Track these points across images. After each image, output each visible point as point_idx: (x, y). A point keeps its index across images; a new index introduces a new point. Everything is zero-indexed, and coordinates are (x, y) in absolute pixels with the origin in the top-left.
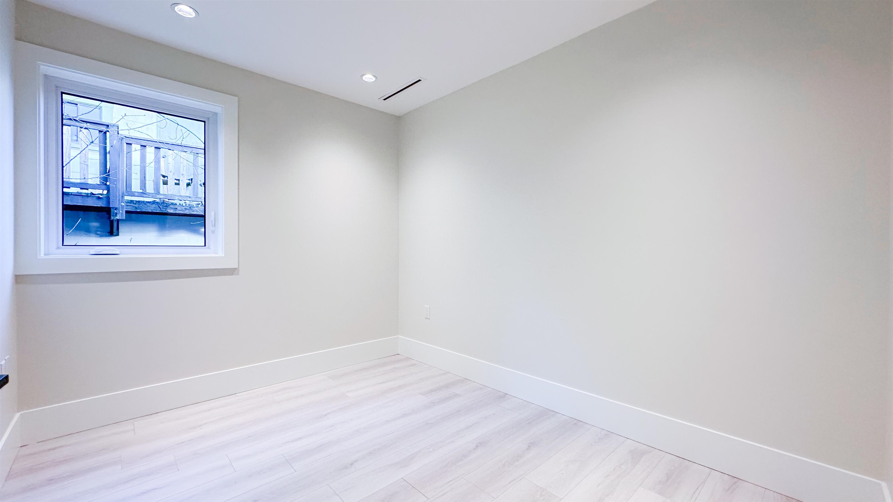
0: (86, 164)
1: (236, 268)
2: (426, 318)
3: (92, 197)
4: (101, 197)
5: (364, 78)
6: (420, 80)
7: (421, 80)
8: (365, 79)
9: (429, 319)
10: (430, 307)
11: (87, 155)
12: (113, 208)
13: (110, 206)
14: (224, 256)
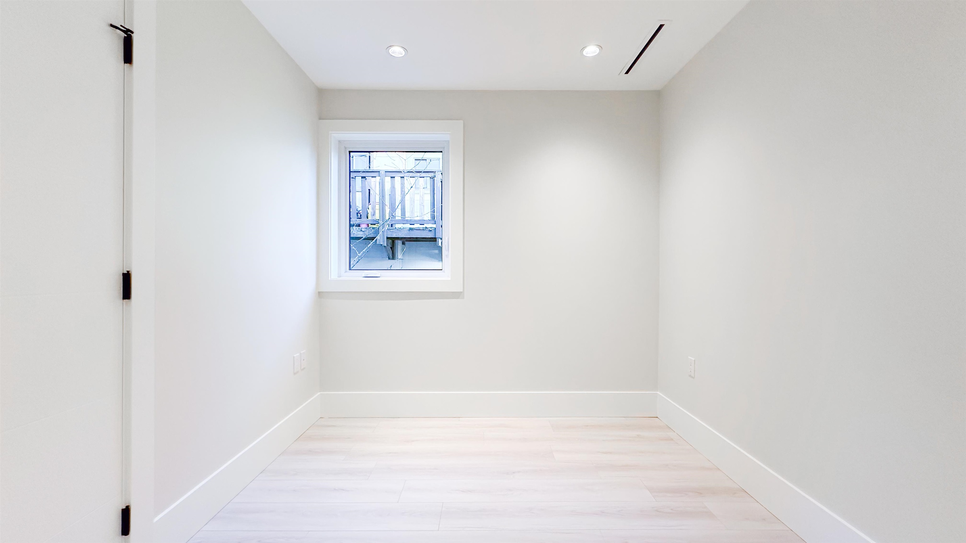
0: (423, 205)
1: (461, 292)
2: (690, 376)
3: (426, 230)
4: (431, 230)
5: (584, 53)
6: (661, 26)
7: (663, 25)
8: (586, 54)
9: (693, 378)
10: (695, 360)
11: (423, 198)
12: (438, 238)
13: (436, 236)
14: (450, 279)
